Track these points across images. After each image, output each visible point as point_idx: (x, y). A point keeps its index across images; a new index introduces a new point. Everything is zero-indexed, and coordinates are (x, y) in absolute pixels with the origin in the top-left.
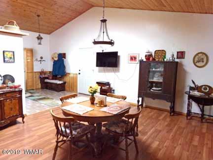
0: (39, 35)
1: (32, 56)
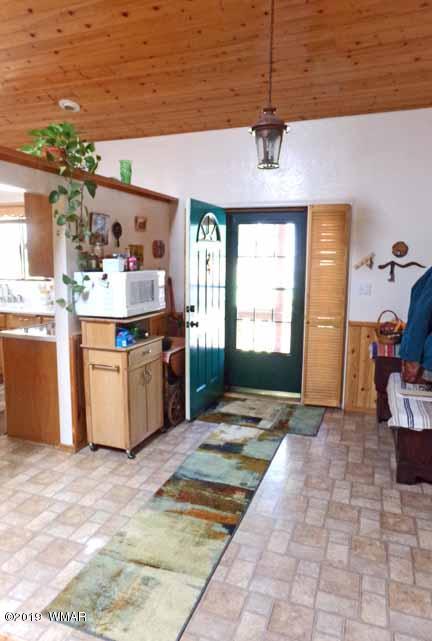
1: (345, 242)
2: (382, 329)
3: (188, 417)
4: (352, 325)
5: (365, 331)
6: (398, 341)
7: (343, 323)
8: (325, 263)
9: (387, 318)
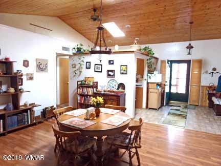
0: (190, 44)
1: (200, 68)
2: (210, 87)
3: (165, 104)
4: (202, 86)
5: (205, 88)
6: (214, 90)
7: (199, 86)
8: (195, 72)
9: (211, 85)
